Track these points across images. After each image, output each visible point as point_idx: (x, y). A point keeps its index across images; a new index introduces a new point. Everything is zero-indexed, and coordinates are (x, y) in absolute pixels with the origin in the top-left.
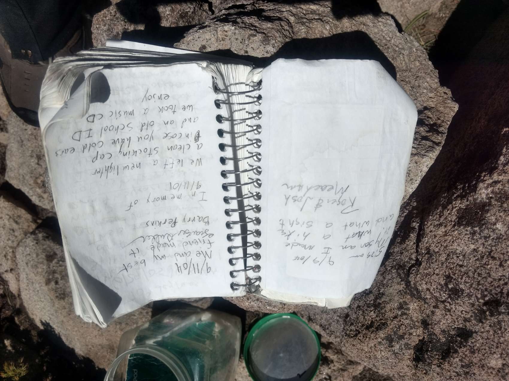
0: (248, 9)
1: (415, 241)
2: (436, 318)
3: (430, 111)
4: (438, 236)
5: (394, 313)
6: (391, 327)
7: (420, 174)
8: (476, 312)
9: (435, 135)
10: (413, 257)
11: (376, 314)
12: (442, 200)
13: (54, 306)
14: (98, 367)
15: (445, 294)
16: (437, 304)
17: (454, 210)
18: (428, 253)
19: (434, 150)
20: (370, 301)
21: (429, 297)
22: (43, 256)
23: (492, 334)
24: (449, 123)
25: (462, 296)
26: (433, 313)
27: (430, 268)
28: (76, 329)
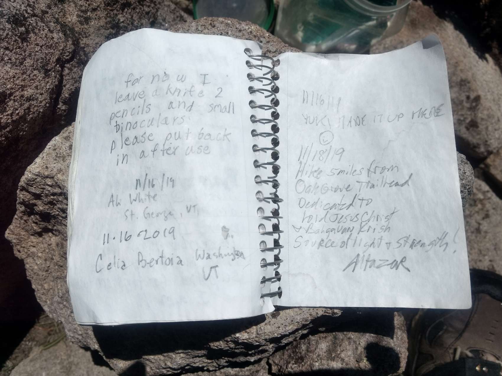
0: (225, 361)
1: (64, 89)
3: (35, 231)
4: (33, 87)
7: (44, 155)
9: (27, 200)
10: (66, 71)
11: (117, 18)
12: (26, 128)
13: (473, 74)
14: (430, 7)
15: (30, 22)
16: (43, 15)
17: (9, 112)
18: (47, 71)
19: (26, 182)
21: (52, 24)
22: (482, 127)
24: (16, 216)
25: (10, 15)
26: (49, 7)
27: (46, 54)
28: (451, 47)
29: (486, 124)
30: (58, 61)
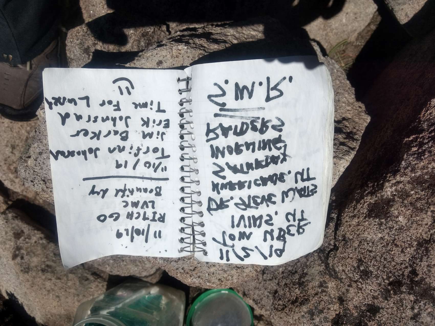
0: (199, 32)
1: (333, 229)
2: (350, 295)
3: (347, 121)
4: (352, 226)
5: (315, 290)
6: (312, 302)
7: (338, 174)
8: (383, 290)
9: (351, 142)
10: (332, 242)
11: (300, 291)
12: (356, 196)
15: (358, 275)
16: (351, 283)
17: (366, 204)
18: (344, 240)
19: (350, 154)
20: (295, 280)
21: (344, 277)
22: (11, 233)
23: (395, 310)
24: (363, 132)
25: (371, 277)
26: (347, 290)
27: (345, 252)
28: (37, 300)
29: (7, 237)
30: (338, 249)
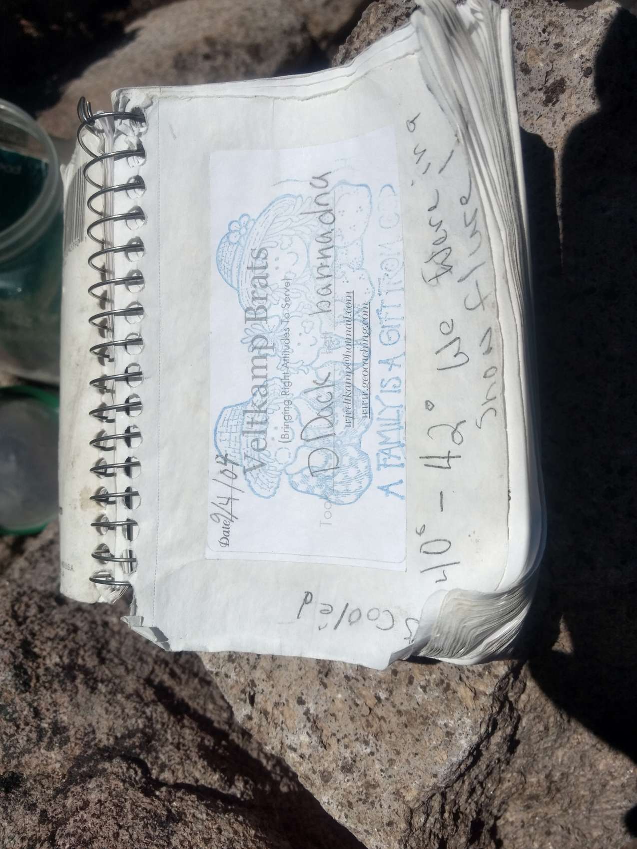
2: (19, 813)
7: (360, 828)
13: (165, 48)
18: (171, 817)
20: (83, 657)
29: (255, 30)
30: (148, 793)
